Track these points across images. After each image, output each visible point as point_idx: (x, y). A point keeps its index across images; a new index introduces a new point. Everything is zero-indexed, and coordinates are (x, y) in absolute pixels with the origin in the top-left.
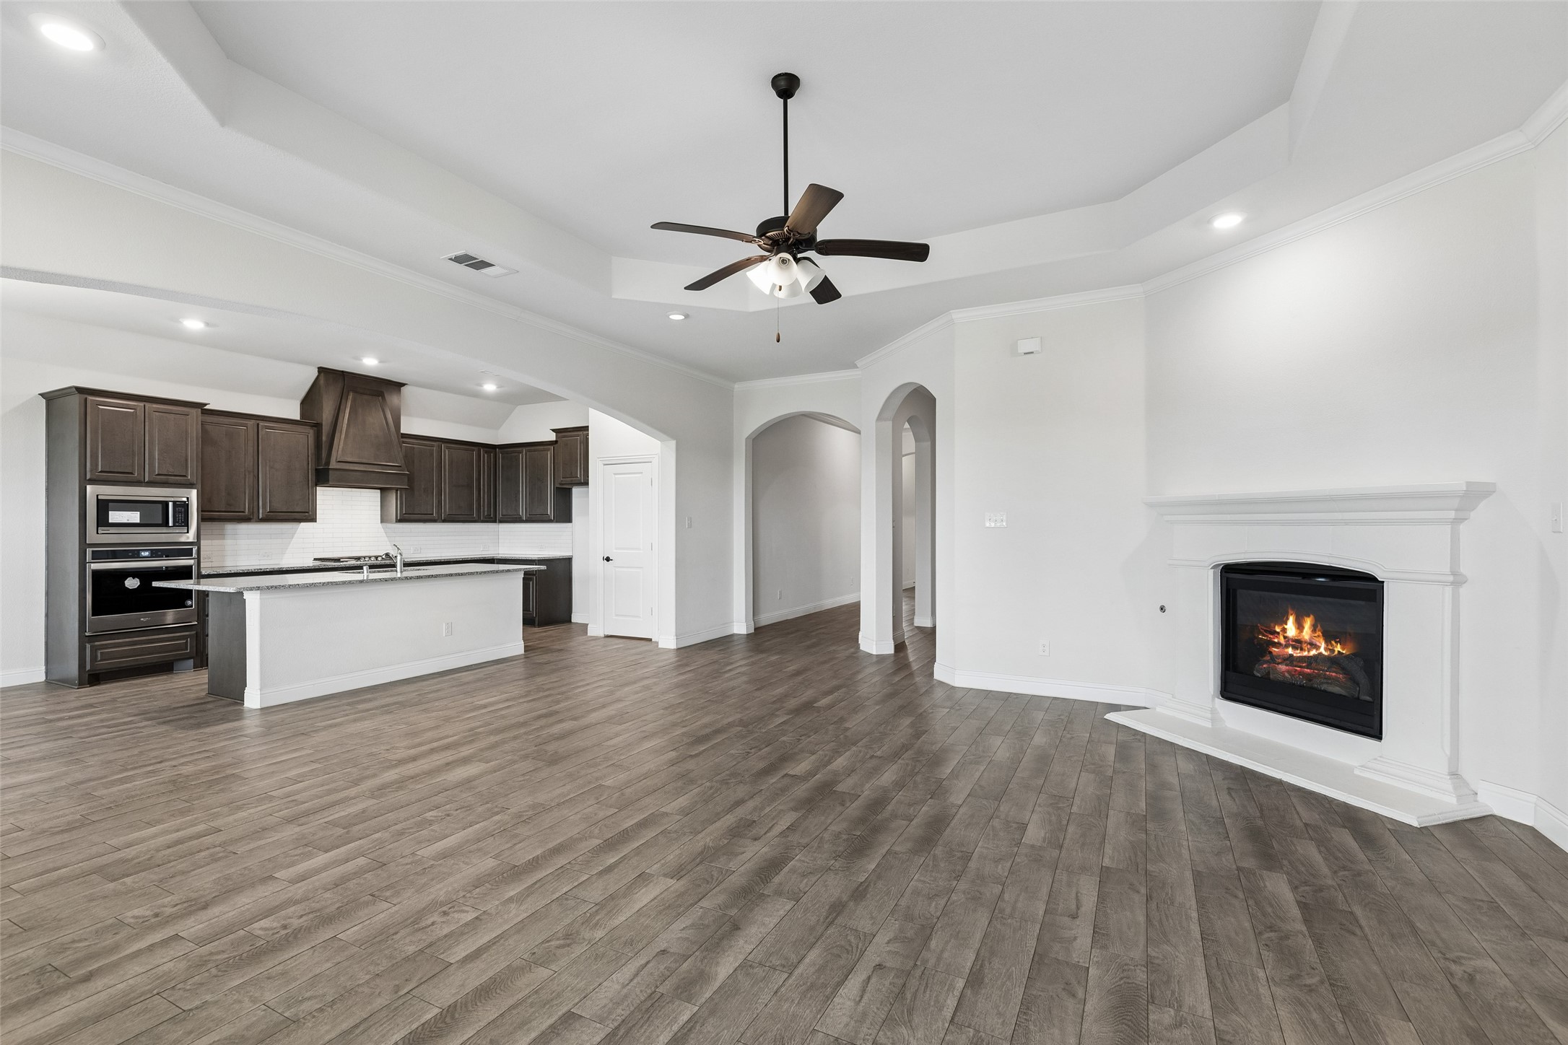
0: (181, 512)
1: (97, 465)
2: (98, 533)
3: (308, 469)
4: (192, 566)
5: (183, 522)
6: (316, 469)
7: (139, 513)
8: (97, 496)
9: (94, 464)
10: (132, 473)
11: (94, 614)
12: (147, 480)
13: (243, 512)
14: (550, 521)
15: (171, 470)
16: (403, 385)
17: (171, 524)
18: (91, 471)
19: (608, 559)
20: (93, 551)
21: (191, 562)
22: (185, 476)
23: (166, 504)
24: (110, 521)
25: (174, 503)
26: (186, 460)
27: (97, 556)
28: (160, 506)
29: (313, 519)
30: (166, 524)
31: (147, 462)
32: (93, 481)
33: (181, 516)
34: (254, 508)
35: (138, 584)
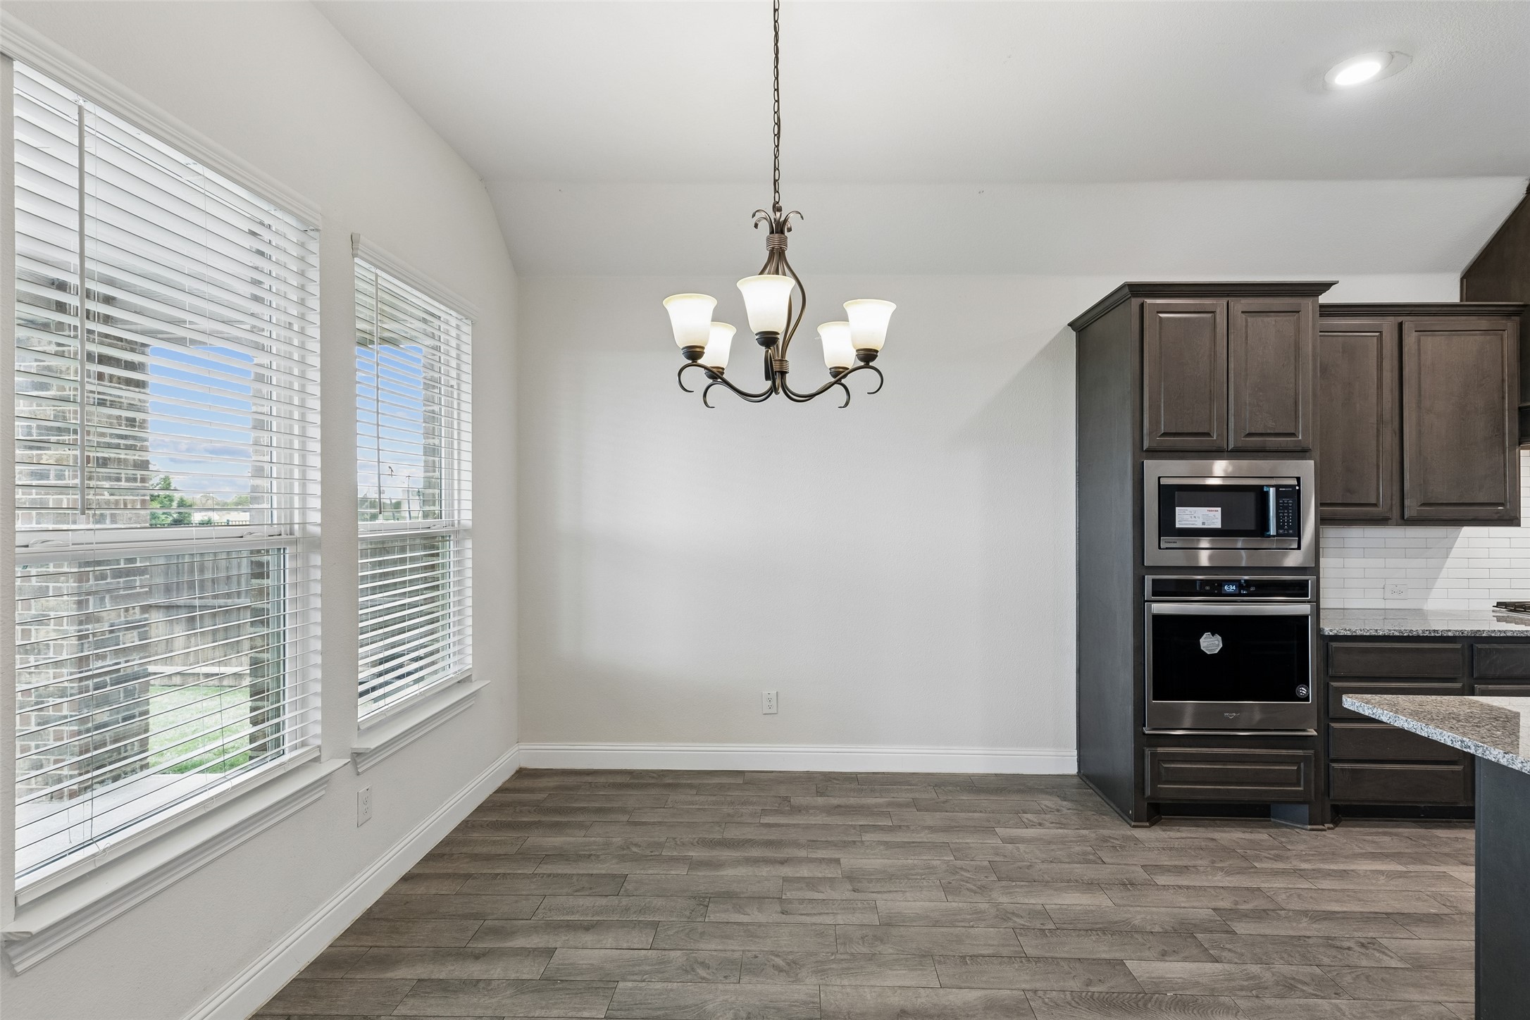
0: (1287, 508)
1: (1158, 422)
2: (1160, 548)
4: (1306, 617)
5: (1292, 528)
7: (1219, 509)
8: (1159, 478)
9: (1155, 421)
10: (1208, 434)
11: (1156, 698)
12: (1231, 446)
13: (1376, 505)
15: (1271, 426)
17: (1273, 531)
18: (1150, 434)
20: (1153, 580)
21: (1303, 609)
22: (1293, 435)
23: (1261, 494)
24: (1178, 525)
25: (1277, 487)
26: (1296, 403)
27: (1164, 590)
28: (1251, 497)
29: (1512, 519)
30: (1262, 530)
31: (1232, 412)
32: (1155, 453)
33: (1288, 516)
34: (1394, 497)
35: (1221, 646)
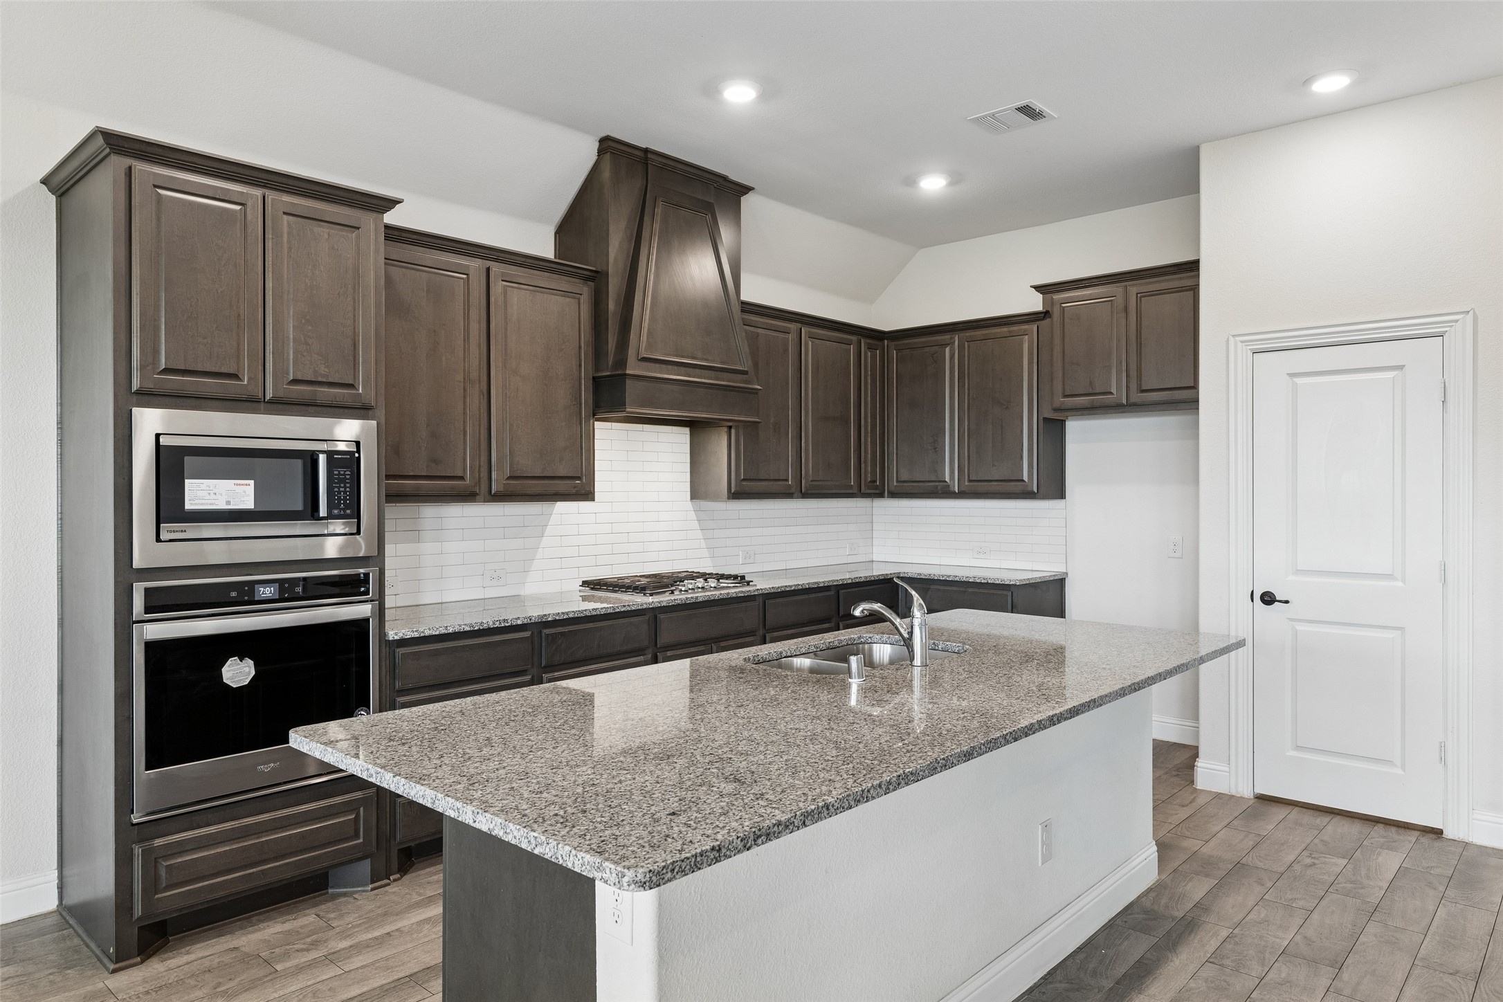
0: (343, 481)
1: (156, 352)
2: (158, 540)
3: (580, 379)
4: (367, 620)
5: (347, 506)
6: (594, 378)
7: (252, 482)
8: (158, 436)
9: (151, 350)
10: (235, 376)
11: (149, 767)
12: (269, 395)
13: (462, 478)
14: (1028, 495)
15: (323, 372)
16: (746, 189)
17: (323, 512)
18: (142, 368)
19: (1268, 599)
20: (147, 590)
21: (361, 610)
22: (351, 386)
23: (311, 457)
24: (189, 506)
25: (330, 454)
26: (355, 346)
27: (160, 604)
28: (298, 464)
29: (585, 493)
30: (312, 511)
31: (269, 348)
32: (150, 397)
33: (344, 490)
34: (482, 469)
35: (253, 673)
